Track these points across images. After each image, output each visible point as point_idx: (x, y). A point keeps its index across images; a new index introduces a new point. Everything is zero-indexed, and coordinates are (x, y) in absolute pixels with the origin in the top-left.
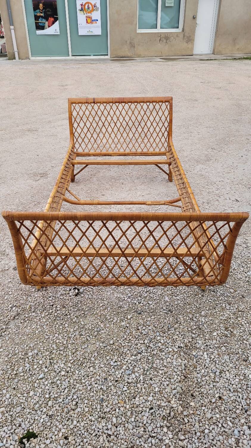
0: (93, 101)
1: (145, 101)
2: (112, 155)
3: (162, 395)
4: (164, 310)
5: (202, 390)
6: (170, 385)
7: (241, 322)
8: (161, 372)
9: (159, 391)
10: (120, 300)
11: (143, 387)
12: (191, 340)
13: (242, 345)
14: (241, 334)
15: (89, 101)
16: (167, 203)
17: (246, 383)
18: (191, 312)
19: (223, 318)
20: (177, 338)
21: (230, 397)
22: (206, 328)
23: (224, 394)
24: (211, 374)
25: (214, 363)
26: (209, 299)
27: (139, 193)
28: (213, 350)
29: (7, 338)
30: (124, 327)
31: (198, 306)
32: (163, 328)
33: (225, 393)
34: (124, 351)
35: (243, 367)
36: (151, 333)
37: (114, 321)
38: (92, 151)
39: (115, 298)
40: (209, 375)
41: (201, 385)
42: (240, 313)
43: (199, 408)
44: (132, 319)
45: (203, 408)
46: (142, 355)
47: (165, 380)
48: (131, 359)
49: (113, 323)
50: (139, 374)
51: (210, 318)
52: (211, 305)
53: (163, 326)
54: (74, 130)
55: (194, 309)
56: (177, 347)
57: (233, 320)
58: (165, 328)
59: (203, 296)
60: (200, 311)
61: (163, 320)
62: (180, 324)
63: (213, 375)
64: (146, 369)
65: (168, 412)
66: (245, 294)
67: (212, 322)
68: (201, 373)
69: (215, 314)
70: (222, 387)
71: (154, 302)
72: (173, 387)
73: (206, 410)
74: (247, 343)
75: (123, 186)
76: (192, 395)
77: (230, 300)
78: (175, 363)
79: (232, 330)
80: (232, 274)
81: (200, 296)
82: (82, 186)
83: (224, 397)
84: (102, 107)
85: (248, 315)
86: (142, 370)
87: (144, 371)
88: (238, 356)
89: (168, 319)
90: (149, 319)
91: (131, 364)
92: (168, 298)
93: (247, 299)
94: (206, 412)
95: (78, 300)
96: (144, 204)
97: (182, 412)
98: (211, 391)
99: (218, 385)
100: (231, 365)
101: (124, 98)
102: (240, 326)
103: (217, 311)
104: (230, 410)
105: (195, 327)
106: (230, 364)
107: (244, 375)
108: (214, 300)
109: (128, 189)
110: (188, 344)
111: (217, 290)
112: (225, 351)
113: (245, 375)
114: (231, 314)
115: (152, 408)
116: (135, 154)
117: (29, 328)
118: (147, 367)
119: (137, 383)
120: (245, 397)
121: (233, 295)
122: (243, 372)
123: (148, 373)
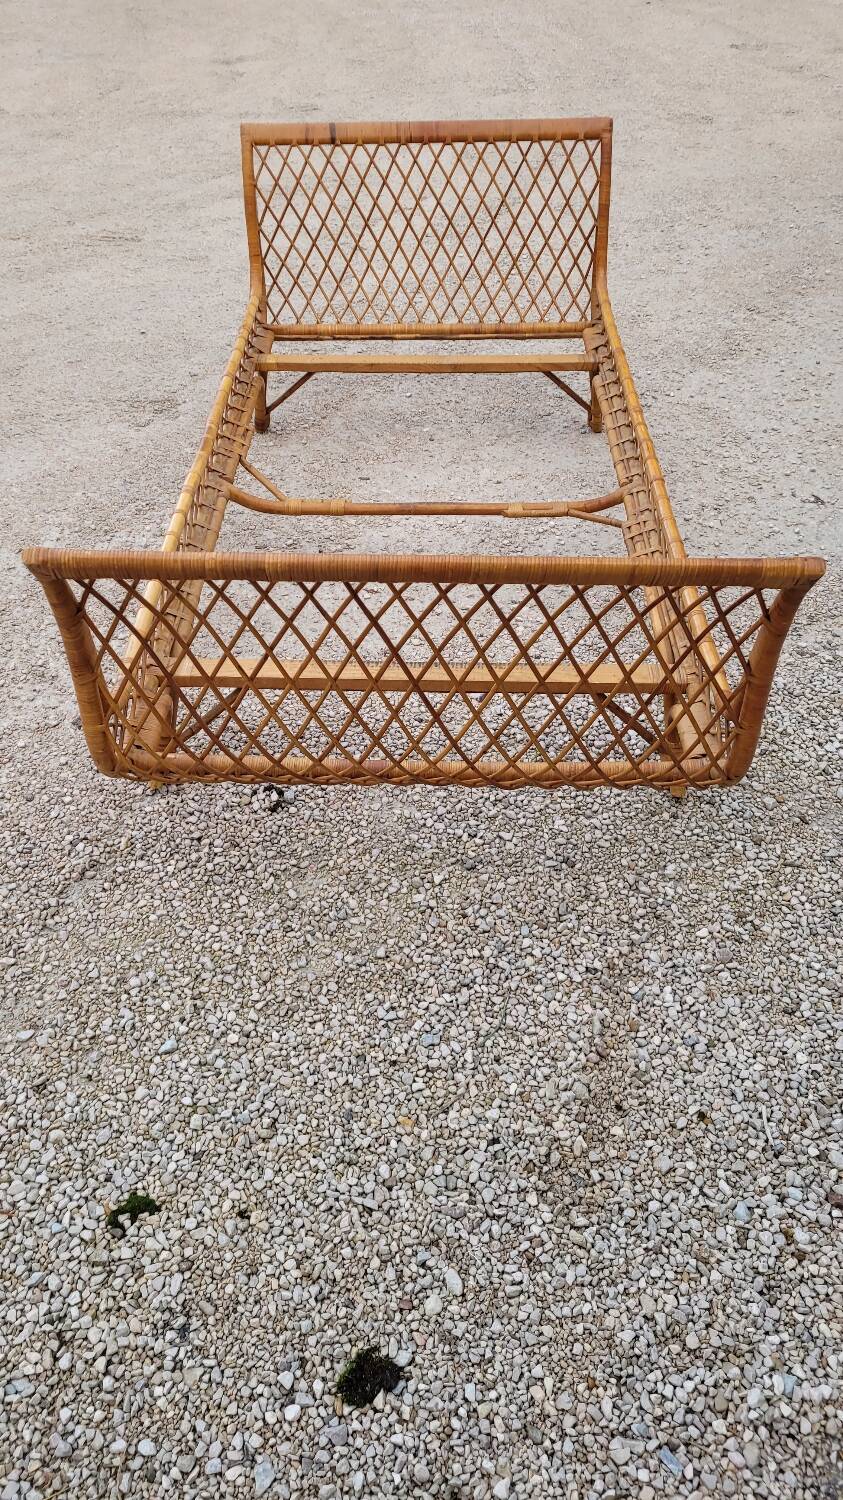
0: (327, 136)
1: (515, 134)
2: (397, 336)
3: (529, 1105)
4: (549, 859)
5: (650, 1094)
6: (554, 1078)
7: (786, 897)
8: (527, 1040)
9: (521, 1094)
10: (412, 825)
11: (472, 1081)
12: (625, 950)
13: (783, 967)
14: (784, 935)
15: (317, 137)
16: (576, 512)
17: (785, 1076)
18: (633, 865)
19: (733, 887)
20: (582, 944)
21: (733, 1115)
22: (678, 914)
23: (715, 1106)
24: (679, 1049)
25: (692, 1019)
26: (693, 825)
27: (486, 473)
28: (691, 981)
29: (63, 934)
30: (422, 909)
31: (655, 846)
32: (541, 912)
33: (718, 1102)
34: (420, 980)
35: (780, 1031)
36: (504, 927)
37: (392, 890)
38: (329, 322)
39: (395, 819)
40: (674, 1052)
41: (646, 1078)
42: (788, 870)
43: (636, 1143)
44: (446, 886)
45: (649, 1143)
46: (472, 991)
47: (540, 1063)
48: (440, 1001)
49: (386, 895)
50: (463, 1044)
51: (693, 886)
52: (700, 843)
53: (541, 907)
54: (264, 245)
55: (644, 856)
56: (582, 969)
57: (763, 893)
58: (550, 912)
59: (675, 816)
60: (662, 864)
61: (542, 889)
62: (597, 900)
63: (687, 1053)
64: (482, 1032)
65: (543, 1150)
66: (810, 812)
67: (696, 897)
68: (649, 1047)
69: (710, 872)
70: (708, 1085)
71: (520, 834)
72: (563, 1082)
73: (657, 1149)
74: (801, 960)
75: (431, 446)
76: (619, 1107)
77: (761, 829)
78: (572, 1016)
79: (757, 922)
80: (776, 747)
81: (666, 816)
82: (293, 446)
83: (714, 1115)
84: (361, 157)
85: (813, 875)
86: (471, 1034)
87: (478, 1035)
88: (768, 998)
89: (558, 885)
90: (501, 885)
91: (438, 1018)
92: (563, 822)
93: (816, 828)
94: (655, 1155)
95: (279, 823)
96: (498, 512)
97: (585, 1153)
98: (676, 1097)
99: (699, 1079)
100: (743, 1025)
101: (437, 124)
102: (785, 909)
103: (716, 862)
104: (729, 1151)
105: (641, 911)
106: (740, 1020)
107: (780, 1054)
108: (712, 831)
109: (447, 457)
110: (616, 961)
111: (723, 798)
112: (730, 983)
113: (785, 1053)
114: (758, 872)
115: (495, 1141)
116: (477, 334)
117: (128, 905)
118: (486, 1027)
119: (454, 1069)
120: (778, 1115)
121: (771, 813)
122: (778, 1044)
123: (489, 1043)
